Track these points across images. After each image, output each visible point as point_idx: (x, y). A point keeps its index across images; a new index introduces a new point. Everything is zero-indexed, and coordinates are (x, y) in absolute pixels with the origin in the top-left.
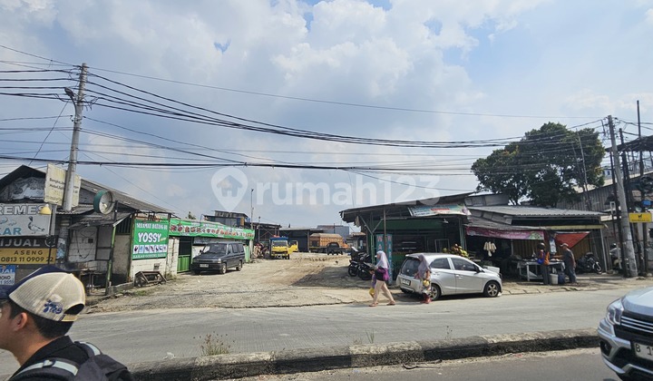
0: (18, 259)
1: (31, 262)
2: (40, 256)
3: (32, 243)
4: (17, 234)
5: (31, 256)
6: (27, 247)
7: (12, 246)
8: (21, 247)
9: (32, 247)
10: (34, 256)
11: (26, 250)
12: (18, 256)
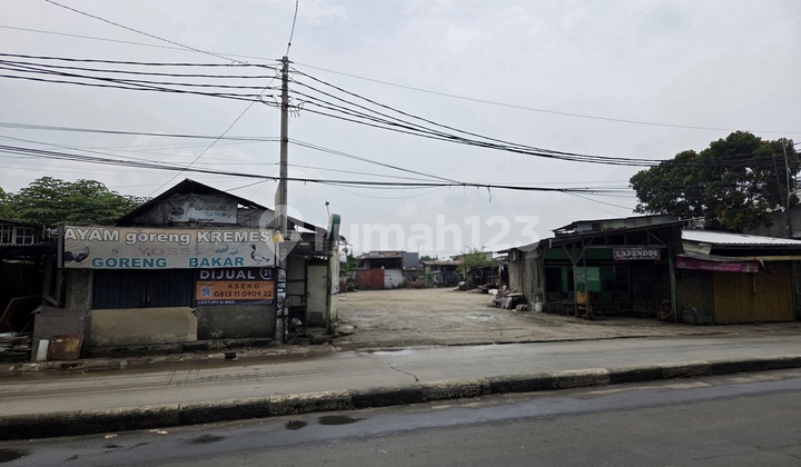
0: (233, 294)
1: (247, 297)
2: (257, 290)
3: (246, 275)
4: (239, 265)
5: (247, 290)
6: (241, 279)
7: (225, 279)
8: (234, 279)
9: (247, 279)
10: (250, 290)
11: (240, 283)
12: (233, 290)
